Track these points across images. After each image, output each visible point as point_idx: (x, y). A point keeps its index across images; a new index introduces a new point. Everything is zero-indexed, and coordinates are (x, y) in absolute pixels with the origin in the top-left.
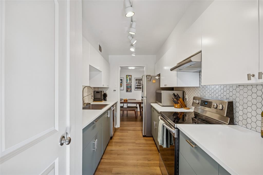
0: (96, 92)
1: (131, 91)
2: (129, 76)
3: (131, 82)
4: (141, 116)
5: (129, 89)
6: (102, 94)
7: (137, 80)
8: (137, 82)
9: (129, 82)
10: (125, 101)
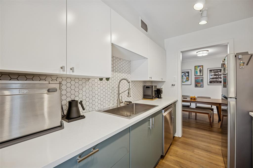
0: (145, 87)
1: (202, 86)
2: (199, 66)
3: (202, 75)
4: (220, 122)
5: (198, 83)
6: (154, 90)
7: (212, 71)
8: (213, 74)
9: (199, 74)
10: (191, 99)
